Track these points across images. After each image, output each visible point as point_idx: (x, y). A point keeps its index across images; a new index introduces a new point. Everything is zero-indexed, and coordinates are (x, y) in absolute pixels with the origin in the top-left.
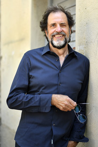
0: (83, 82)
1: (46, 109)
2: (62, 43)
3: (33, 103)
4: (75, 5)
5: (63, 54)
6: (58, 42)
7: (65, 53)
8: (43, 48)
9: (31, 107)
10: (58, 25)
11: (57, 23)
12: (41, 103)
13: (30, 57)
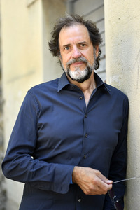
0: (121, 130)
1: (61, 188)
2: (83, 73)
3: (43, 176)
4: (103, 19)
5: (88, 88)
6: (76, 73)
7: (91, 87)
8: (57, 80)
9: (39, 181)
10: (75, 47)
11: (72, 43)
12: (55, 179)
13: (37, 96)
